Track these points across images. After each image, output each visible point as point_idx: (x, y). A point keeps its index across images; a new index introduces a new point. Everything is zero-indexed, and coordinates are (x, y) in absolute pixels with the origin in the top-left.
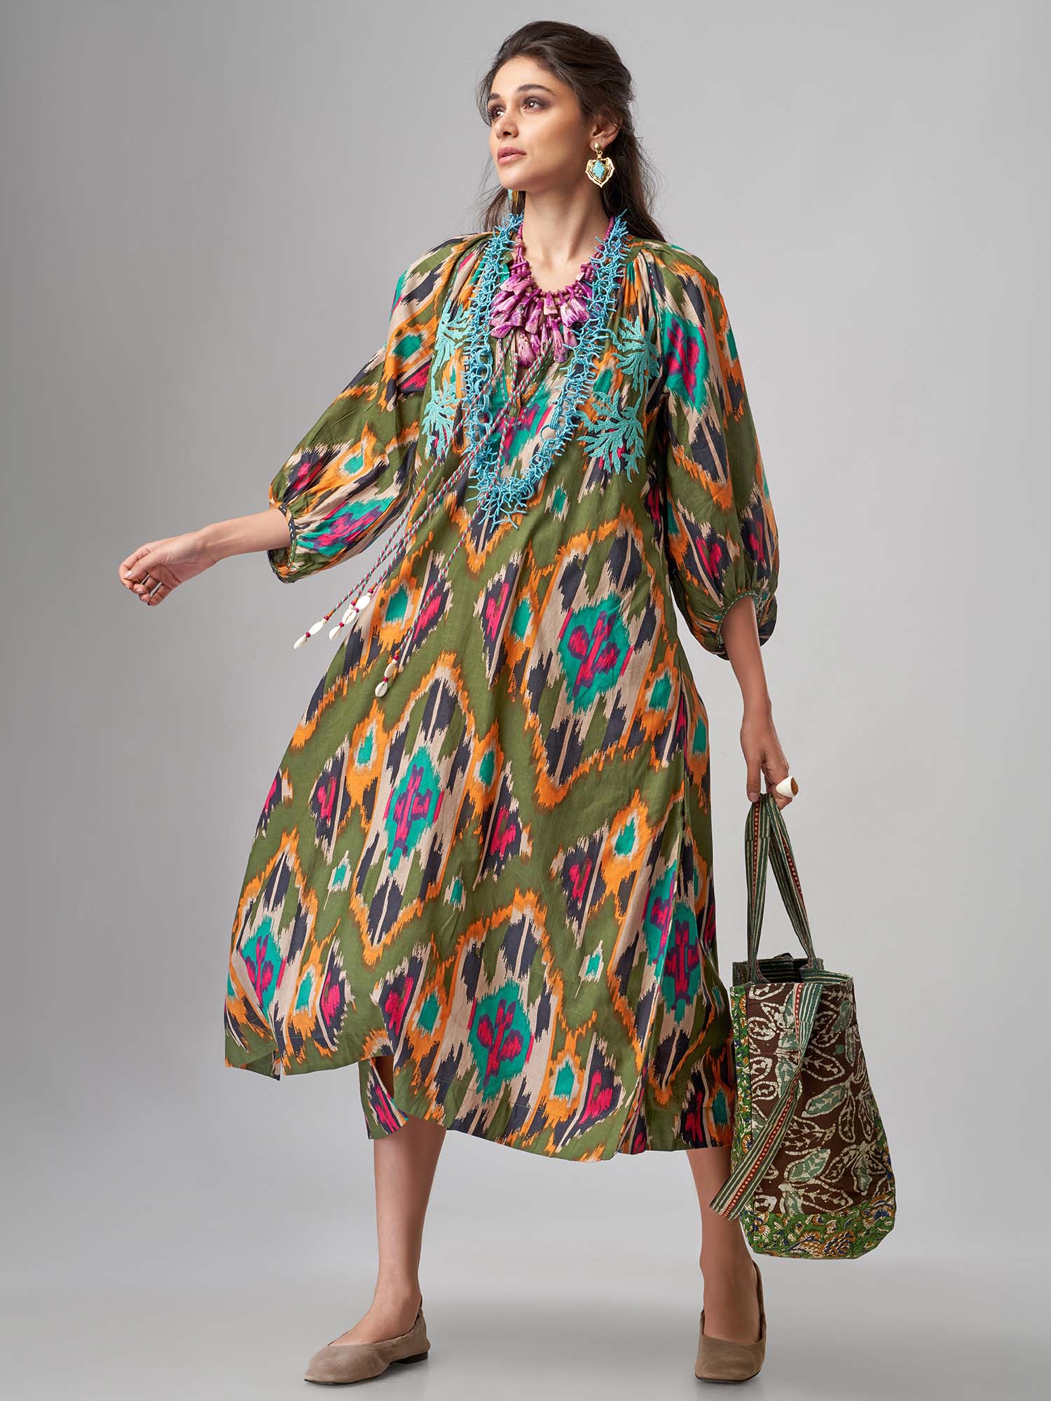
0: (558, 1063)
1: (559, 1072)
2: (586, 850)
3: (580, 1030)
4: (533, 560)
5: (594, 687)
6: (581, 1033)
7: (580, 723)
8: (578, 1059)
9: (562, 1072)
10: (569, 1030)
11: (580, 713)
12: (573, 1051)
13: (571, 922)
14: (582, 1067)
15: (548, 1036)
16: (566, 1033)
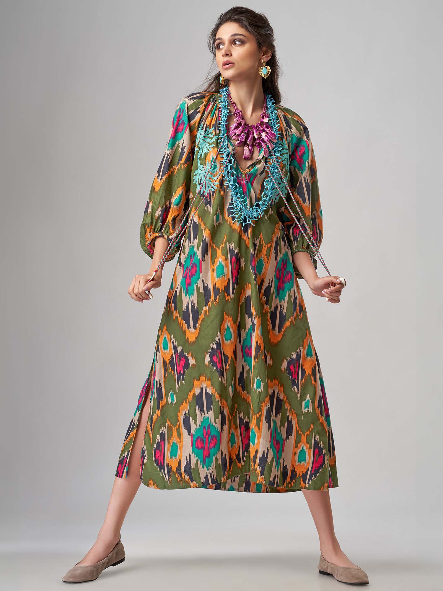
0: (299, 449)
1: (299, 452)
2: (295, 358)
3: (307, 433)
4: (263, 241)
5: (286, 290)
6: (307, 434)
7: (283, 306)
8: (308, 445)
9: (300, 453)
10: (302, 433)
11: (282, 302)
12: (305, 442)
13: (294, 389)
14: (310, 448)
15: (292, 439)
16: (301, 435)
